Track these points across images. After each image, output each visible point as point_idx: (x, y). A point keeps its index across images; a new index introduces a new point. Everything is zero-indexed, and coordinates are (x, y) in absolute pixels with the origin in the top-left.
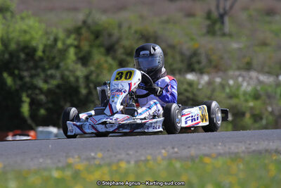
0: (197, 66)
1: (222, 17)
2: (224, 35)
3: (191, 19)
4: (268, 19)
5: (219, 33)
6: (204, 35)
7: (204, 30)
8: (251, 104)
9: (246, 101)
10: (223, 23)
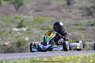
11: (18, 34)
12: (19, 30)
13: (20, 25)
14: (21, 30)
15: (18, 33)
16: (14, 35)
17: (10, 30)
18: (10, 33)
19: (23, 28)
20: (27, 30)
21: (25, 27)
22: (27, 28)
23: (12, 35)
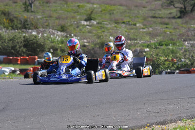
0: (27, 26)
1: (31, 4)
2: (32, 12)
3: (16, 4)
4: (48, 5)
5: (30, 11)
6: (24, 11)
7: (24, 9)
8: (60, 46)
9: (58, 44)
10: (31, 7)
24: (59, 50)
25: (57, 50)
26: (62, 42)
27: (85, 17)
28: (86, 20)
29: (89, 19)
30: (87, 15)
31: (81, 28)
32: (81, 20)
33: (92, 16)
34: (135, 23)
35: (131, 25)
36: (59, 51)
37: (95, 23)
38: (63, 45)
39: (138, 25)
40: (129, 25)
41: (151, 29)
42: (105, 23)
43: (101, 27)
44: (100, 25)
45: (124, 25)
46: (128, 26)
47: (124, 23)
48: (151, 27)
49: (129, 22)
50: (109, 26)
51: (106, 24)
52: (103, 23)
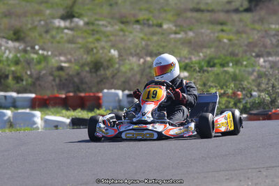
11: (66, 34)
12: (67, 23)
13: (68, 12)
14: (73, 25)
15: (66, 31)
16: (58, 38)
17: (47, 24)
18: (47, 32)
19: (76, 20)
20: (87, 24)
21: (80, 16)
22: (86, 19)
23: (53, 37)
24: (10, 77)
25: (7, 77)
26: (17, 62)
27: (61, 12)
28: (63, 18)
29: (69, 16)
30: (66, 8)
31: (54, 33)
32: (54, 18)
33: (76, 9)
34: (160, 22)
35: (153, 25)
36: (10, 81)
37: (81, 23)
38: (19, 67)
39: (165, 26)
40: (149, 26)
41: (191, 34)
42: (101, 23)
43: (93, 30)
44: (91, 27)
45: (138, 27)
46: (146, 29)
47: (137, 22)
48: (190, 30)
49: (148, 20)
50: (109, 29)
51: (103, 25)
52: (97, 22)
